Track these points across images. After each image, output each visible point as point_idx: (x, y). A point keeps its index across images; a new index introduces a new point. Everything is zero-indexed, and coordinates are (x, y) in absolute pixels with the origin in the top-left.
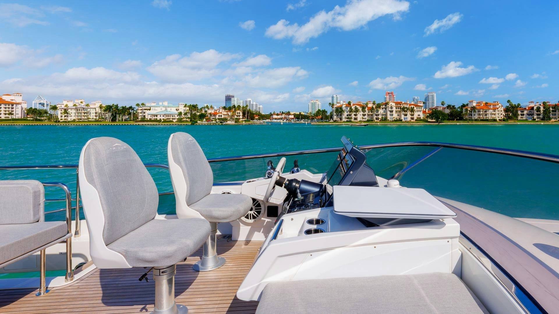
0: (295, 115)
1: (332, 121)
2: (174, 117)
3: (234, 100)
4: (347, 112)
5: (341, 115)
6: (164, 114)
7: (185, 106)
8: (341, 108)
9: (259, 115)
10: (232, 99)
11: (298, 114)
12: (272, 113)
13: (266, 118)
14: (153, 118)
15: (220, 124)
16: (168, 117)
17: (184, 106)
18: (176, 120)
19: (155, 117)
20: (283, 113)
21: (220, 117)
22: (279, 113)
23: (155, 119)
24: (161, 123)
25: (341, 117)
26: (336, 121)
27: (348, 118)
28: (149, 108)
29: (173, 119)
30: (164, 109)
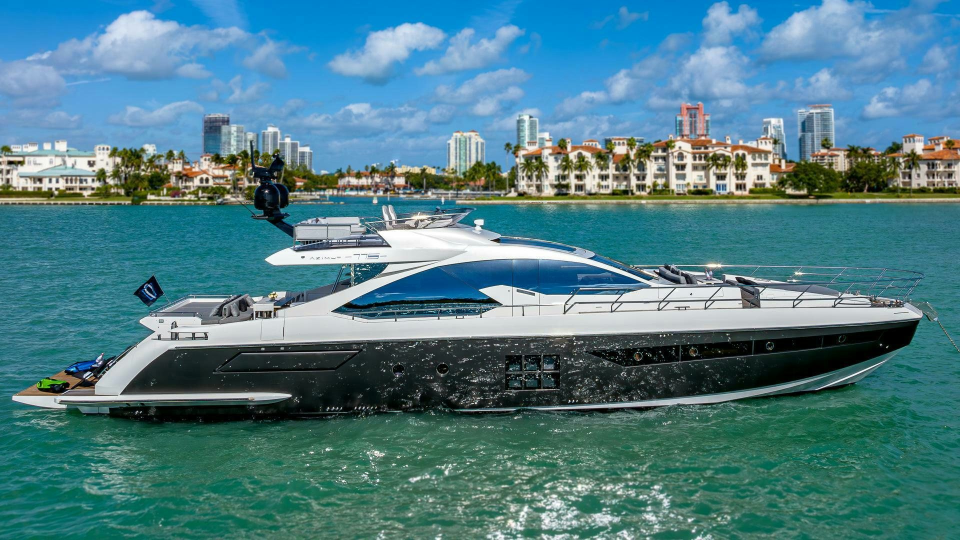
0: (408, 175)
2: (84, 183)
3: (230, 133)
4: (556, 170)
5: (539, 178)
6: (59, 175)
7: (113, 154)
8: (538, 157)
9: (304, 177)
10: (224, 129)
11: (417, 174)
12: (344, 171)
13: (326, 184)
14: (31, 186)
15: (208, 203)
16: (69, 185)
17: (109, 152)
18: (89, 192)
19: (38, 185)
20: (374, 170)
21: (204, 184)
22: (363, 170)
23: (36, 190)
24: (53, 200)
25: (539, 183)
26: (525, 193)
27: (558, 186)
28: (21, 159)
29: (81, 189)
30: (58, 161)
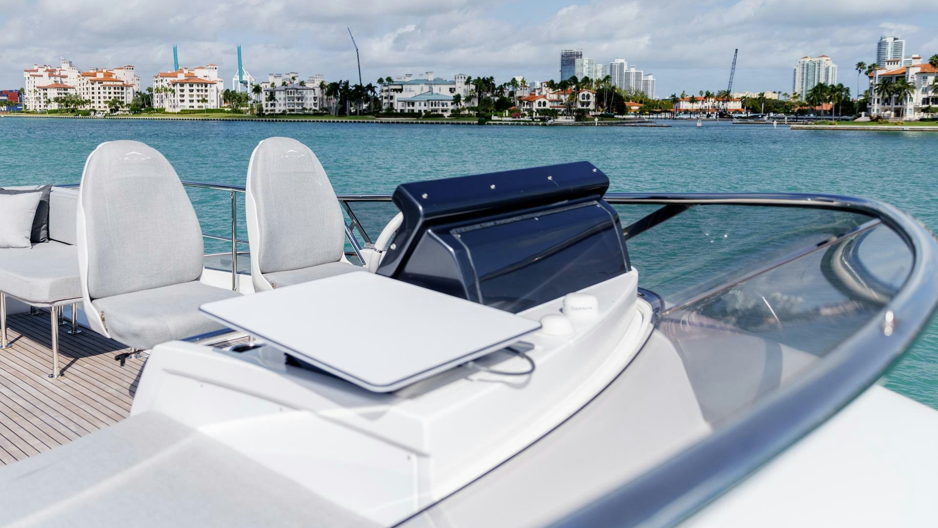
0: (744, 101)
1: (863, 118)
2: (445, 106)
3: (582, 65)
4: (925, 91)
5: (899, 101)
6: (427, 100)
7: (467, 83)
8: (901, 77)
9: (641, 102)
10: (578, 61)
11: (755, 99)
12: (678, 96)
13: (660, 108)
14: (407, 109)
15: (541, 123)
16: (434, 107)
17: (466, 80)
18: (449, 113)
19: (411, 107)
20: (708, 95)
21: (542, 107)
22: (697, 95)
23: (410, 112)
24: (420, 120)
25: (899, 106)
26: (879, 117)
27: (925, 110)
28: (400, 87)
29: (443, 111)
30: (426, 88)
